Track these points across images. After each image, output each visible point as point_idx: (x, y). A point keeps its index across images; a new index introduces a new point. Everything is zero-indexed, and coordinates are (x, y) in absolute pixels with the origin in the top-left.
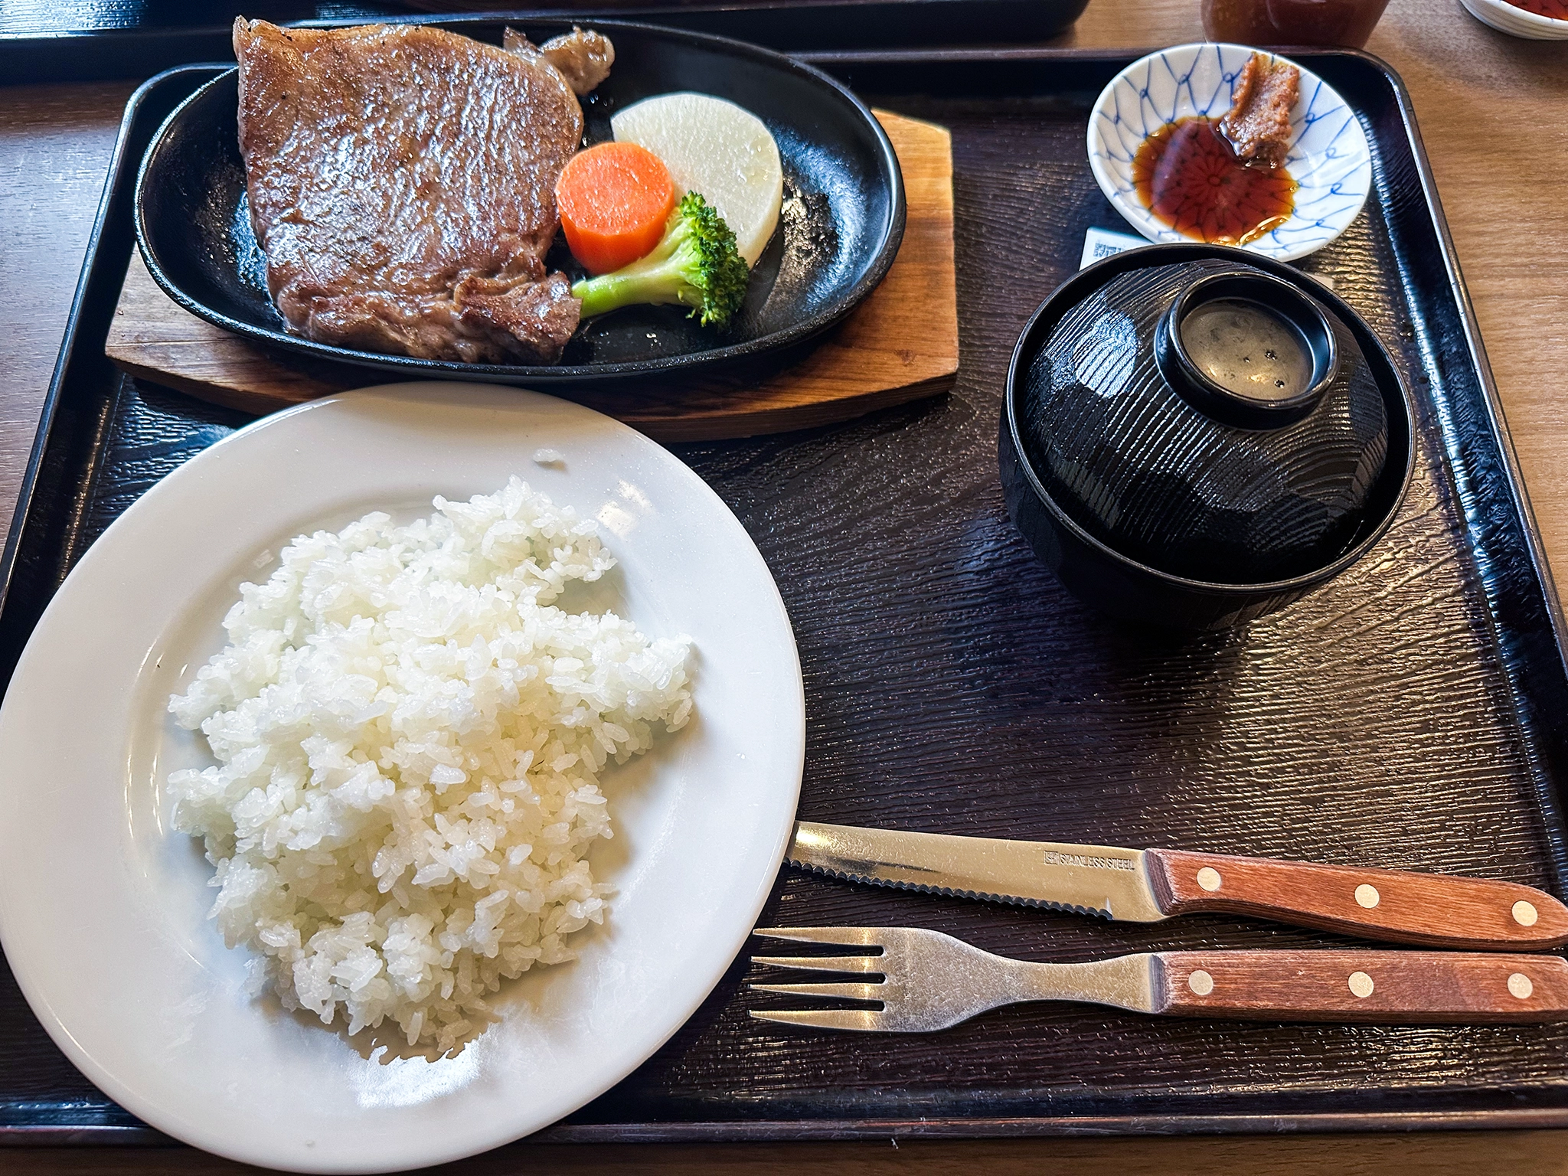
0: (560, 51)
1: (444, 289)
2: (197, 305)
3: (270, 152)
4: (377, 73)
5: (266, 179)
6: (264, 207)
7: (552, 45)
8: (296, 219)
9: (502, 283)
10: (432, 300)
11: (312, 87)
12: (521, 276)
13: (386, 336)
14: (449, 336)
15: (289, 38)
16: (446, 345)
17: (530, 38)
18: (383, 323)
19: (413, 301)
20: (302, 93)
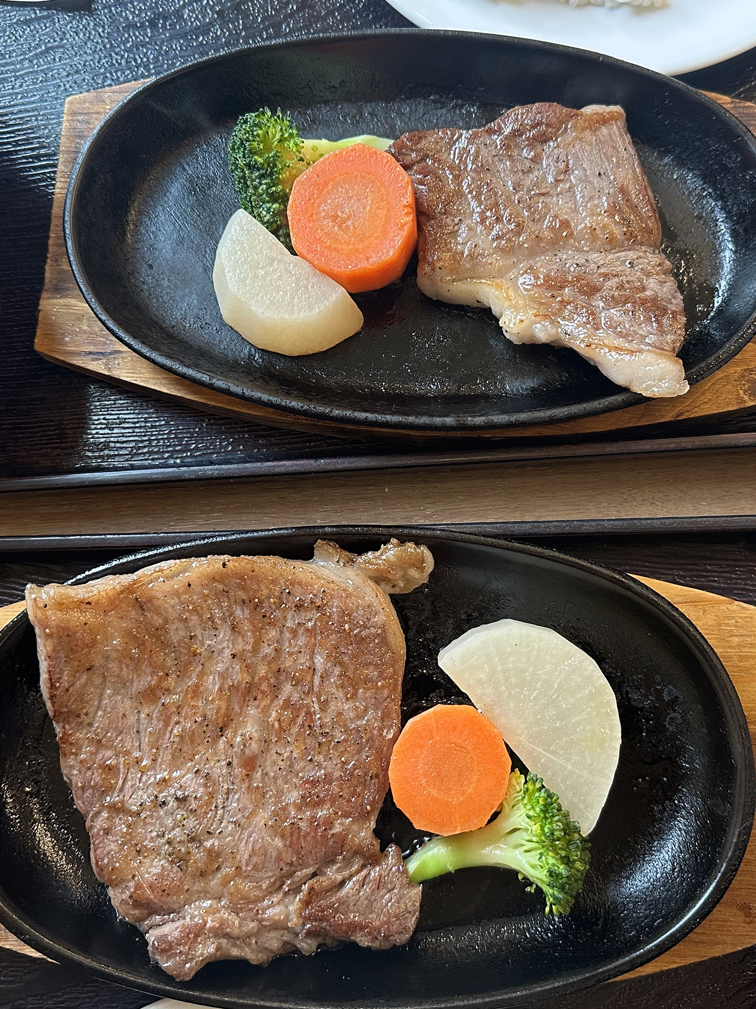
3: (81, 726)
4: (185, 621)
11: (118, 650)
12: (357, 865)
14: (286, 937)
15: (89, 604)
20: (107, 659)
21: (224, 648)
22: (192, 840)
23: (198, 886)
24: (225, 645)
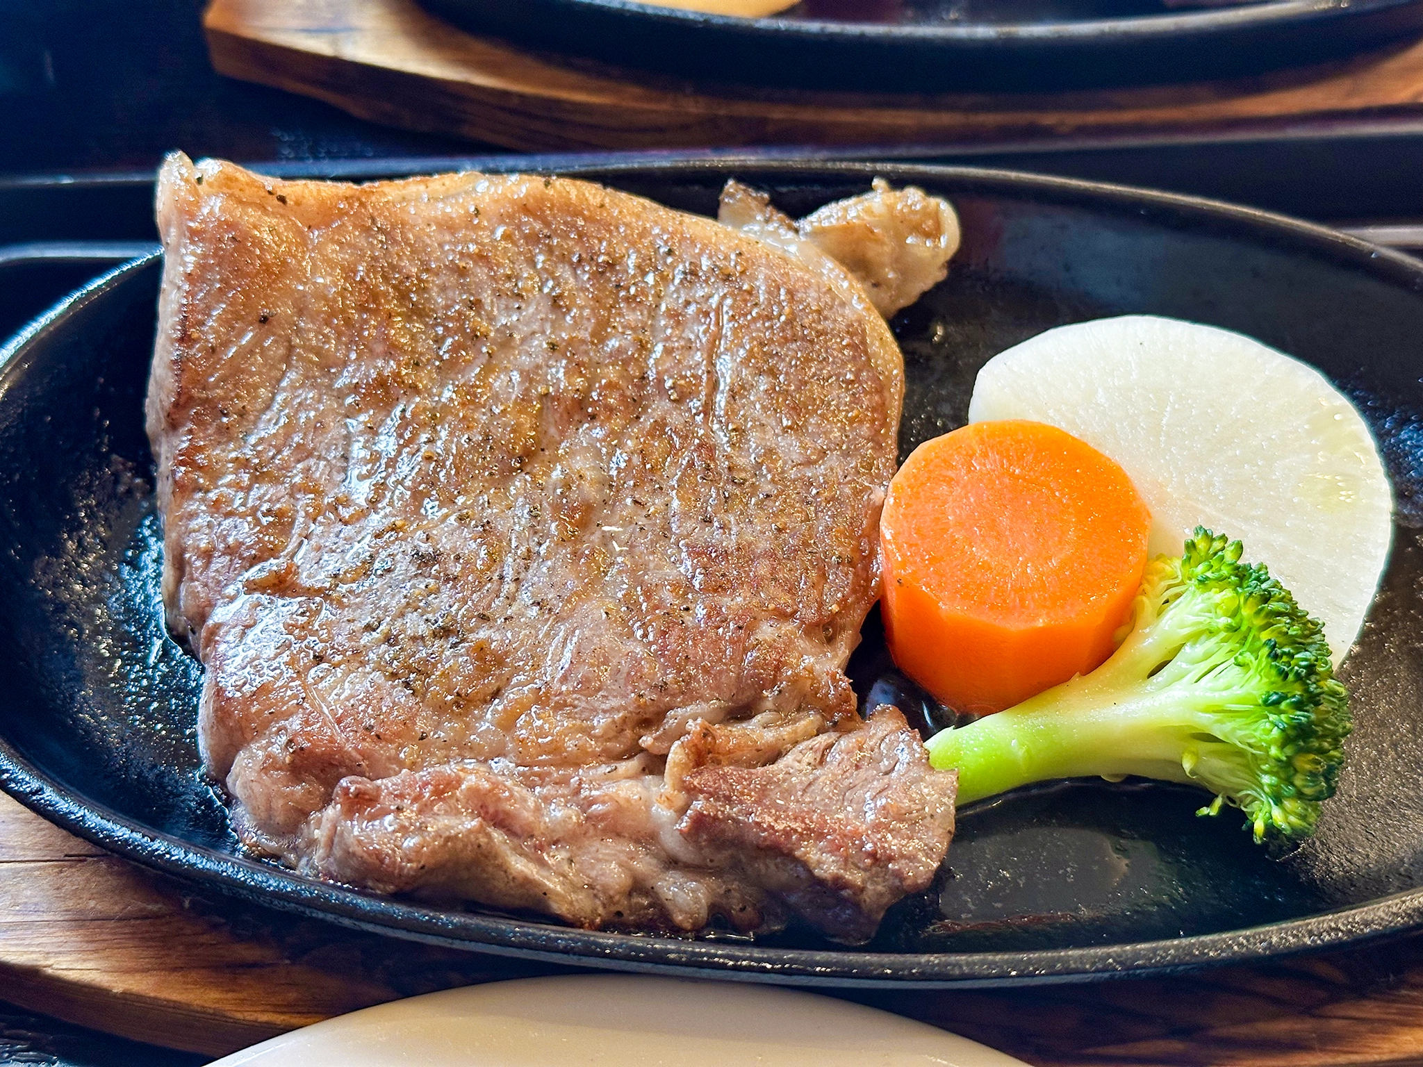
0: (848, 229)
1: (633, 750)
2: (49, 794)
3: (225, 433)
4: (462, 272)
5: (212, 496)
6: (208, 555)
7: (829, 215)
8: (281, 585)
9: (769, 736)
10: (608, 777)
11: (325, 298)
12: (809, 720)
13: (503, 868)
14: (644, 864)
15: (282, 199)
16: (638, 886)
17: (778, 203)
18: (498, 836)
19: (564, 781)
20: (301, 312)
21: (533, 333)
22: (444, 632)
23: (449, 729)
24: (536, 327)
